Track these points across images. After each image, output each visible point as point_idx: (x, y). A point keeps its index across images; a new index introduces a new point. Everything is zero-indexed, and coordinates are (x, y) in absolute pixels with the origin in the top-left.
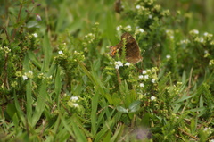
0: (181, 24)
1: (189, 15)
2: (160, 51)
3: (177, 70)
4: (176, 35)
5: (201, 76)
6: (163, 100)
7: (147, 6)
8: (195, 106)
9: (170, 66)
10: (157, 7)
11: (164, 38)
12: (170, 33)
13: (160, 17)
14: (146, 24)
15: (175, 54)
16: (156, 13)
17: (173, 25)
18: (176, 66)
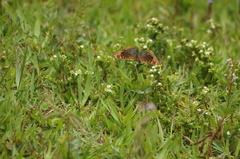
0: (177, 35)
1: (182, 29)
2: (164, 53)
3: (175, 65)
4: (173, 43)
5: (191, 68)
6: (166, 85)
7: (153, 24)
8: (187, 87)
9: (170, 63)
10: (161, 25)
11: (166, 45)
12: (170, 42)
13: (163, 32)
14: (154, 36)
15: (174, 55)
16: (160, 29)
17: (171, 36)
18: (175, 63)
